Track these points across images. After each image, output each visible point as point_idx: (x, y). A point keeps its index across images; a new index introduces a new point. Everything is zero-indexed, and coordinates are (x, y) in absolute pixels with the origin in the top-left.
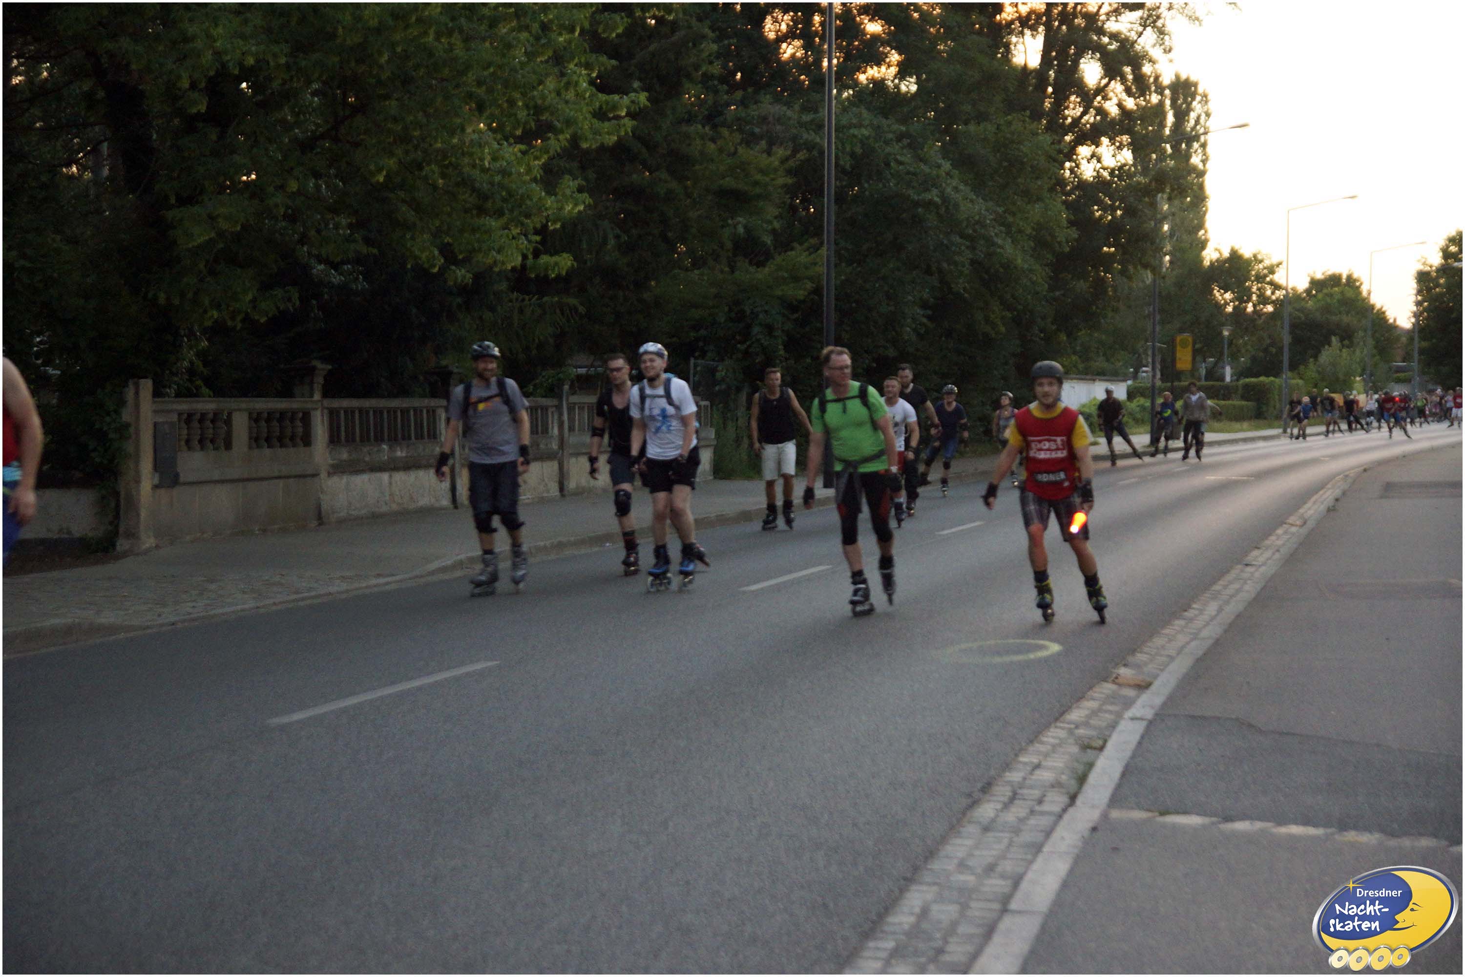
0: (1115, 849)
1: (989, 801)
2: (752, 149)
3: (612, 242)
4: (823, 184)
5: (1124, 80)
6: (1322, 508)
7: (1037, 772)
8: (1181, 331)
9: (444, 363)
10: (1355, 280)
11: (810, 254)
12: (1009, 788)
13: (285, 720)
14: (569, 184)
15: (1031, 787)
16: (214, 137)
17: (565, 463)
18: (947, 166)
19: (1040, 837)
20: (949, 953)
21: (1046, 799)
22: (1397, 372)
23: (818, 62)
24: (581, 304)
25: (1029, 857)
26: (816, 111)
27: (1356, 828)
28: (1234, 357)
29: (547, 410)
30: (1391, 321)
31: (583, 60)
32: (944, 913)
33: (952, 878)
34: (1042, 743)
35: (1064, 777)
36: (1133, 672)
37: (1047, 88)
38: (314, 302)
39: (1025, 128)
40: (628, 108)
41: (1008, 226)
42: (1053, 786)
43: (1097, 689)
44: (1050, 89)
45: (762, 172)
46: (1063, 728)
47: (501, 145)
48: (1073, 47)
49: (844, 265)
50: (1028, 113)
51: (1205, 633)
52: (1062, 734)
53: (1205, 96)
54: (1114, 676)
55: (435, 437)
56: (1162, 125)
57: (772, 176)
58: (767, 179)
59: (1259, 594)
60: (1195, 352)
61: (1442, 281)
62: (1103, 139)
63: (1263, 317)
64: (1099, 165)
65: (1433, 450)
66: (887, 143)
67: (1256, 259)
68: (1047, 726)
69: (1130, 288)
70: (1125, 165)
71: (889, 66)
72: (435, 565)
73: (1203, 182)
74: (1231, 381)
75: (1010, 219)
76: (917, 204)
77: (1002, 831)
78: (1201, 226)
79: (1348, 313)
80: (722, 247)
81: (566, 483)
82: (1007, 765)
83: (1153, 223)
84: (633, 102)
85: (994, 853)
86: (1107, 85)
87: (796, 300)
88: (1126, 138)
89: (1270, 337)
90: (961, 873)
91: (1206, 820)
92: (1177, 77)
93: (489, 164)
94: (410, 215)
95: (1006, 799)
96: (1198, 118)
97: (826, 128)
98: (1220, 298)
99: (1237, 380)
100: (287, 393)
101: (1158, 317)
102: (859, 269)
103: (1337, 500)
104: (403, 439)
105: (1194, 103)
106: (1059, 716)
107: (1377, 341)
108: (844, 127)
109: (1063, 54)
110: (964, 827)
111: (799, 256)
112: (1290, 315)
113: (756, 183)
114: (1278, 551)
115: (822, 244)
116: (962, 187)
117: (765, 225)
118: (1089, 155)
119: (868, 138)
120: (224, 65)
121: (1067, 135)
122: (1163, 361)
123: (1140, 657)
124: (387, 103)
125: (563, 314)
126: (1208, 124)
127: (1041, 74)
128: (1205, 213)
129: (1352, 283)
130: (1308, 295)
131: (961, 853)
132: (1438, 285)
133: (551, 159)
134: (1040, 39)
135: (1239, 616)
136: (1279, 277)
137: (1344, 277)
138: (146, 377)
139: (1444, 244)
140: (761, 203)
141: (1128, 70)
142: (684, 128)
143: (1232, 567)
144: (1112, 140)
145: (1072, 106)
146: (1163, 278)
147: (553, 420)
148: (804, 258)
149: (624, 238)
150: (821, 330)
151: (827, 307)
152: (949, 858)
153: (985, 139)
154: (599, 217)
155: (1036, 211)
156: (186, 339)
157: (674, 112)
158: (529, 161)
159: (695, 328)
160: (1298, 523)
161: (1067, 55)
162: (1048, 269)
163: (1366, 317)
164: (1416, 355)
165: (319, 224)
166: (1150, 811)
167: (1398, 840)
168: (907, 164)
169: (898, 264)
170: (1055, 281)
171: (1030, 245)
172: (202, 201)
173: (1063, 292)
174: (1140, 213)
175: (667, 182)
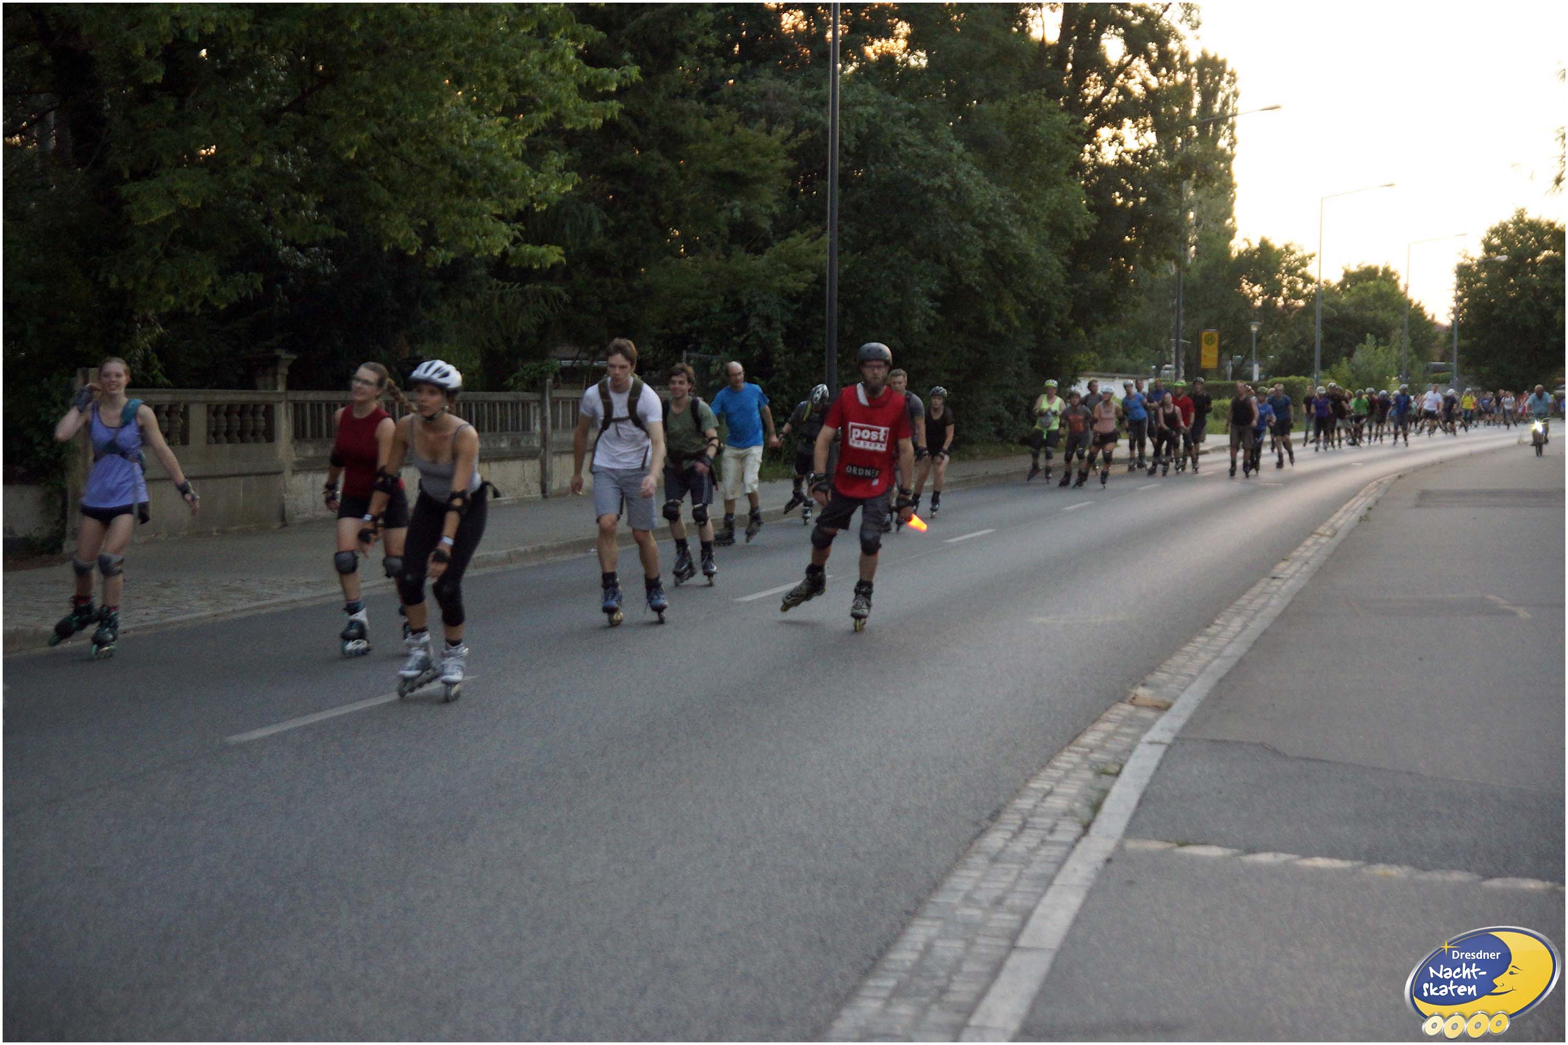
0: (1131, 883)
1: (998, 830)
2: (750, 127)
3: (597, 227)
4: (826, 165)
5: (1148, 58)
6: (1354, 517)
7: (1049, 799)
8: (1207, 326)
9: (419, 353)
10: (1393, 274)
11: (812, 241)
12: (1018, 816)
13: (245, 737)
14: (556, 160)
15: (1043, 815)
16: (172, 107)
17: (548, 462)
18: (959, 147)
19: (1051, 869)
20: (954, 992)
21: (1058, 828)
22: (1435, 372)
23: (822, 35)
24: (567, 292)
25: (1039, 890)
26: (819, 87)
27: (1384, 861)
28: (1262, 355)
29: (528, 405)
30: (1429, 317)
31: (569, 31)
32: (949, 949)
33: (957, 913)
34: (1056, 768)
35: (1077, 805)
36: (1151, 692)
37: (1066, 65)
38: (279, 286)
39: (1041, 107)
40: (619, 82)
41: (1022, 213)
42: (1065, 815)
43: (1113, 710)
44: (1069, 66)
45: (759, 151)
46: (1077, 753)
47: (481, 119)
48: (1094, 21)
49: (848, 252)
50: (1044, 90)
51: (1229, 651)
52: (1076, 758)
53: (1232, 74)
54: (1132, 696)
56: (1188, 107)
57: (772, 157)
58: (767, 160)
59: (1286, 609)
60: (1222, 349)
61: (1484, 275)
62: (1126, 120)
63: (1294, 312)
64: (1121, 148)
65: (1471, 455)
66: (895, 122)
67: (1288, 251)
68: (1061, 750)
69: (1153, 281)
70: (1149, 148)
71: (898, 39)
73: (1231, 167)
74: (1260, 380)
75: (1025, 205)
76: (926, 190)
77: (1010, 862)
78: (1228, 214)
79: (1384, 308)
80: (717, 233)
81: (548, 483)
82: (1017, 791)
83: (1178, 211)
84: (624, 76)
85: (1003, 885)
86: (1130, 63)
87: (797, 292)
88: (1149, 120)
89: (1301, 333)
90: (968, 907)
91: (1228, 852)
92: (1204, 55)
93: (468, 141)
94: (385, 195)
95: (1015, 828)
96: (1228, 97)
97: (830, 105)
98: (1249, 291)
99: (1266, 379)
100: (247, 383)
101: (1182, 311)
102: (865, 258)
103: (1370, 509)
105: (1223, 83)
106: (1074, 738)
107: (1414, 339)
108: (849, 104)
109: (1083, 29)
110: (970, 857)
111: (799, 242)
112: (1323, 309)
113: (755, 165)
114: (1307, 563)
115: (825, 229)
116: (974, 172)
117: (764, 210)
118: (1110, 137)
119: (874, 116)
120: (182, 32)
121: (1087, 115)
122: (1187, 358)
123: (1160, 676)
124: (358, 73)
125: (546, 302)
126: (1235, 106)
127: (1059, 51)
128: (1233, 201)
129: (1388, 276)
130: (1341, 289)
131: (967, 886)
132: (1478, 279)
133: (536, 134)
134: (1059, 12)
135: (1264, 633)
136: (1311, 270)
137: (1380, 269)
139: (1486, 236)
140: (759, 186)
141: (1152, 46)
142: (679, 103)
143: (1258, 581)
144: (1134, 120)
145: (1092, 84)
146: (1188, 270)
147: (535, 416)
148: (805, 246)
149: (611, 223)
150: (823, 322)
151: (830, 298)
152: (954, 890)
153: (999, 119)
154: (586, 199)
155: (1052, 197)
156: (139, 326)
157: (667, 85)
158: (511, 135)
159: (688, 319)
160: (1328, 533)
161: (1088, 29)
162: (1066, 259)
163: (1403, 313)
164: (1455, 353)
165: (284, 203)
166: (1167, 841)
167: (1429, 874)
168: (916, 146)
169: (906, 253)
170: (1073, 272)
171: (1046, 234)
172: (159, 175)
173: (1082, 284)
174: (1165, 201)
175: (659, 162)
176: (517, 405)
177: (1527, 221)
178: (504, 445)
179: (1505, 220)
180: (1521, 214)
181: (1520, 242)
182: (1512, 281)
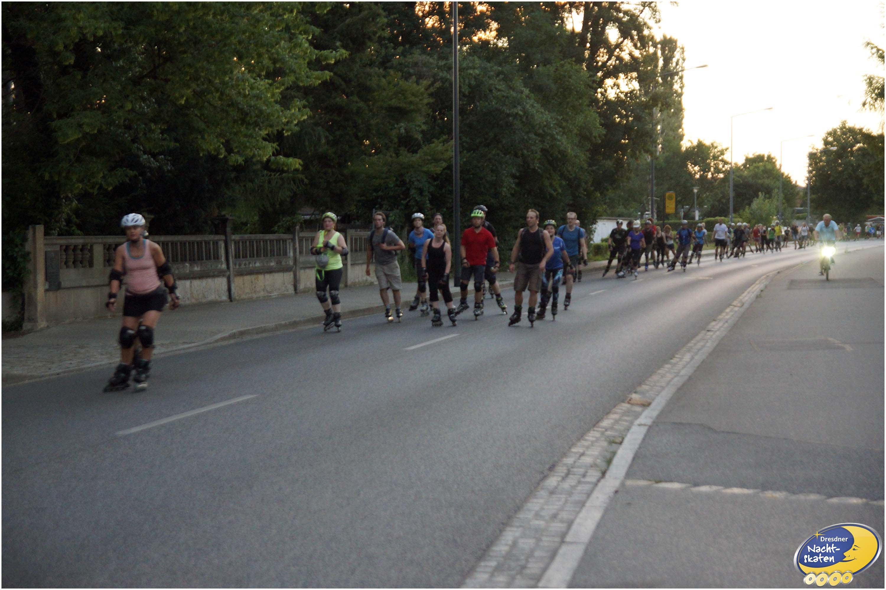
0: (629, 504)
1: (554, 476)
2: (407, 81)
3: (323, 141)
4: (452, 103)
5: (632, 39)
6: (753, 296)
7: (583, 458)
8: (669, 189)
9: (223, 213)
10: (773, 158)
11: (444, 145)
12: (565, 468)
13: (127, 432)
14: (298, 103)
15: (579, 467)
16: (79, 77)
17: (297, 273)
18: (526, 91)
19: (584, 497)
20: (529, 568)
21: (588, 474)
22: (798, 213)
23: (448, 29)
24: (306, 178)
25: (578, 509)
26: (447, 59)
27: (771, 489)
28: (701, 205)
29: (286, 241)
30: (794, 183)
32: (526, 544)
33: (531, 523)
34: (586, 440)
35: (598, 461)
36: (640, 396)
37: (586, 44)
38: (141, 178)
39: (572, 68)
40: (335, 58)
41: (563, 128)
42: (592, 466)
43: (619, 407)
44: (588, 45)
45: (413, 95)
46: (597, 431)
47: (256, 80)
48: (602, 19)
49: (465, 152)
50: (574, 59)
51: (683, 372)
52: (598, 435)
53: (682, 48)
54: (629, 399)
55: (218, 258)
56: (656, 66)
57: (420, 98)
58: (418, 99)
59: (715, 349)
60: (677, 203)
61: (824, 158)
62: (621, 74)
63: (718, 181)
64: (618, 91)
66: (490, 77)
67: (713, 146)
68: (588, 430)
69: (638, 164)
70: (634, 90)
71: (491, 31)
72: (219, 336)
73: (681, 99)
74: (699, 219)
75: (564, 124)
76: (508, 115)
77: (561, 494)
78: (680, 126)
79: (768, 178)
80: (391, 142)
81: (298, 285)
82: (565, 454)
83: (651, 125)
84: (338, 55)
85: (556, 507)
86: (622, 42)
87: (436, 174)
88: (635, 74)
89: (722, 193)
90: (537, 519)
91: (684, 486)
92: (665, 37)
93: (249, 91)
94: (201, 124)
95: (563, 474)
96: (678, 61)
97: (453, 69)
98: (692, 170)
101: (655, 182)
102: (475, 155)
103: (762, 291)
104: (199, 259)
105: (675, 53)
106: (595, 424)
107: (786, 195)
108: (464, 69)
109: (595, 24)
110: (538, 491)
111: (437, 146)
112: (734, 179)
113: (411, 103)
114: (727, 322)
115: (451, 139)
116: (536, 105)
117: (417, 128)
118: (612, 84)
119: (479, 75)
120: (84, 35)
121: (598, 72)
122: (658, 208)
123: (645, 387)
124: (185, 56)
125: (295, 184)
126: (684, 65)
127: (582, 36)
128: (682, 119)
129: (770, 160)
130: (744, 167)
131: (536, 508)
132: (821, 161)
133: (287, 89)
134: (582, 14)
136: (727, 157)
137: (766, 156)
138: (39, 224)
139: (825, 136)
140: (414, 115)
141: (634, 33)
142: (368, 70)
143: (699, 333)
144: (626, 75)
145: (601, 55)
146: (657, 158)
147: (290, 247)
148: (440, 148)
149: (331, 138)
150: (452, 190)
151: (455, 178)
152: (529, 510)
153: (548, 75)
154: (316, 124)
155: (580, 119)
156: (64, 201)
157: (361, 60)
158: (273, 89)
159: (376, 190)
160: (739, 305)
161: (598, 24)
162: (588, 154)
163: (779, 180)
164: (809, 201)
165: (145, 129)
166: (650, 480)
167: (797, 496)
168: (503, 91)
169: (499, 152)
170: (592, 161)
171: (576, 140)
172: (73, 115)
173: (597, 167)
174: (643, 119)
175: (357, 102)
176: (279, 241)
177: (847, 127)
178: (272, 264)
179: (835, 127)
180: (844, 123)
181: (844, 139)
182: (840, 161)
